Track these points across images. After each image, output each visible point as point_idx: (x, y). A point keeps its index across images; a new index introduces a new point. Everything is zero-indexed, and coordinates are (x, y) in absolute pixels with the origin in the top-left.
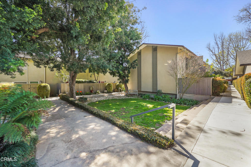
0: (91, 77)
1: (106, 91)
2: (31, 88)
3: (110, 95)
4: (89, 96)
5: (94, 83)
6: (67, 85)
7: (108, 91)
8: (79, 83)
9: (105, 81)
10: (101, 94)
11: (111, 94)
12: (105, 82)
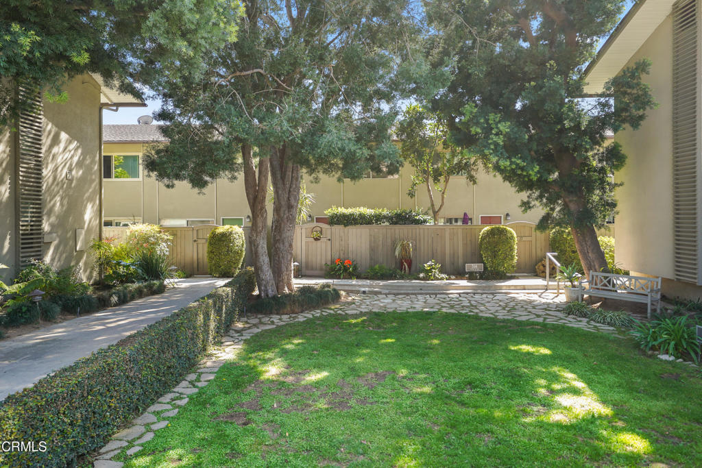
0: (411, 195)
1: (475, 267)
2: (199, 241)
3: (484, 288)
4: (369, 286)
5: (418, 222)
6: (304, 231)
7: (485, 268)
8: (351, 224)
9: (507, 215)
10: (442, 279)
11: (489, 287)
12: (506, 219)
